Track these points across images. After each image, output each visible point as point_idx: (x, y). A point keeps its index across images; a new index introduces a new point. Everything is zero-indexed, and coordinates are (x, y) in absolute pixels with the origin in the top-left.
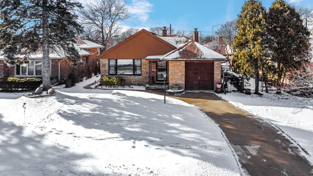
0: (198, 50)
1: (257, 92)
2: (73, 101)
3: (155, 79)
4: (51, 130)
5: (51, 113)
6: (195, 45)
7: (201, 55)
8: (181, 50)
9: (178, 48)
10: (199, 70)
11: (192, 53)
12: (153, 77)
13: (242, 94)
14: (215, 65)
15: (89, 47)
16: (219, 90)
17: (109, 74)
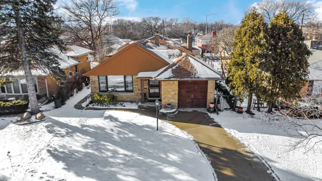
0: (192, 67)
1: (248, 111)
2: (63, 131)
3: (148, 96)
4: (42, 176)
5: (42, 148)
6: (189, 62)
7: (195, 74)
8: (174, 68)
9: (171, 63)
10: (192, 88)
11: (186, 70)
12: (145, 94)
13: (234, 112)
14: (208, 84)
15: (77, 55)
16: (211, 110)
17: (100, 91)
